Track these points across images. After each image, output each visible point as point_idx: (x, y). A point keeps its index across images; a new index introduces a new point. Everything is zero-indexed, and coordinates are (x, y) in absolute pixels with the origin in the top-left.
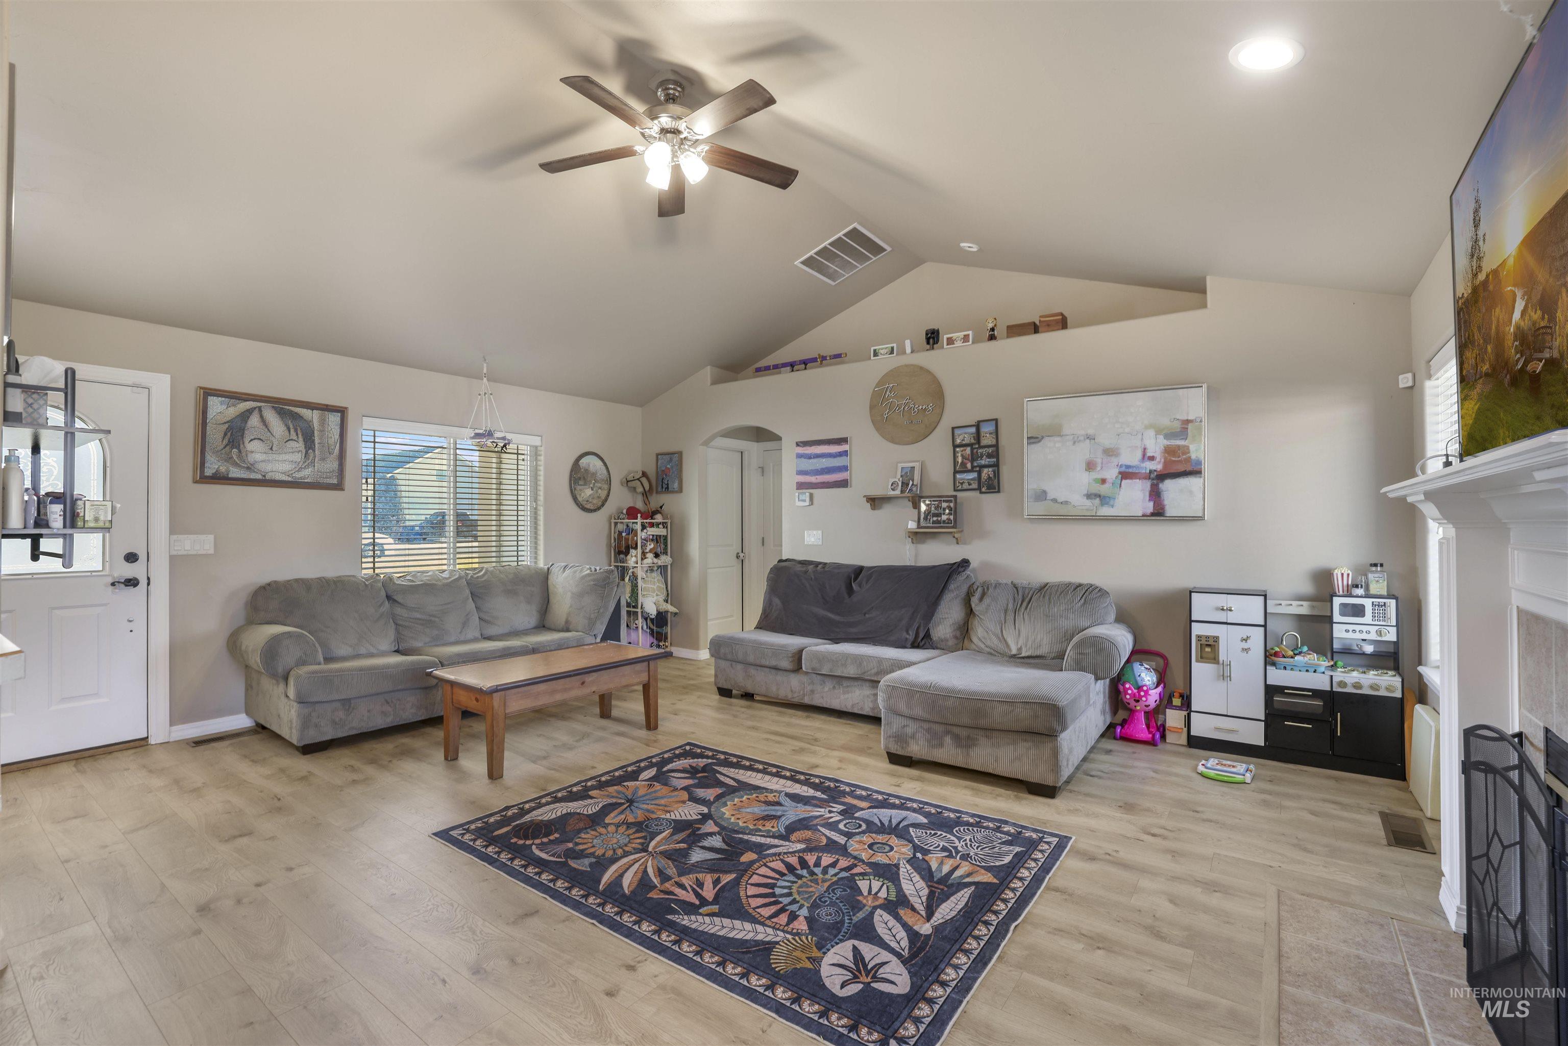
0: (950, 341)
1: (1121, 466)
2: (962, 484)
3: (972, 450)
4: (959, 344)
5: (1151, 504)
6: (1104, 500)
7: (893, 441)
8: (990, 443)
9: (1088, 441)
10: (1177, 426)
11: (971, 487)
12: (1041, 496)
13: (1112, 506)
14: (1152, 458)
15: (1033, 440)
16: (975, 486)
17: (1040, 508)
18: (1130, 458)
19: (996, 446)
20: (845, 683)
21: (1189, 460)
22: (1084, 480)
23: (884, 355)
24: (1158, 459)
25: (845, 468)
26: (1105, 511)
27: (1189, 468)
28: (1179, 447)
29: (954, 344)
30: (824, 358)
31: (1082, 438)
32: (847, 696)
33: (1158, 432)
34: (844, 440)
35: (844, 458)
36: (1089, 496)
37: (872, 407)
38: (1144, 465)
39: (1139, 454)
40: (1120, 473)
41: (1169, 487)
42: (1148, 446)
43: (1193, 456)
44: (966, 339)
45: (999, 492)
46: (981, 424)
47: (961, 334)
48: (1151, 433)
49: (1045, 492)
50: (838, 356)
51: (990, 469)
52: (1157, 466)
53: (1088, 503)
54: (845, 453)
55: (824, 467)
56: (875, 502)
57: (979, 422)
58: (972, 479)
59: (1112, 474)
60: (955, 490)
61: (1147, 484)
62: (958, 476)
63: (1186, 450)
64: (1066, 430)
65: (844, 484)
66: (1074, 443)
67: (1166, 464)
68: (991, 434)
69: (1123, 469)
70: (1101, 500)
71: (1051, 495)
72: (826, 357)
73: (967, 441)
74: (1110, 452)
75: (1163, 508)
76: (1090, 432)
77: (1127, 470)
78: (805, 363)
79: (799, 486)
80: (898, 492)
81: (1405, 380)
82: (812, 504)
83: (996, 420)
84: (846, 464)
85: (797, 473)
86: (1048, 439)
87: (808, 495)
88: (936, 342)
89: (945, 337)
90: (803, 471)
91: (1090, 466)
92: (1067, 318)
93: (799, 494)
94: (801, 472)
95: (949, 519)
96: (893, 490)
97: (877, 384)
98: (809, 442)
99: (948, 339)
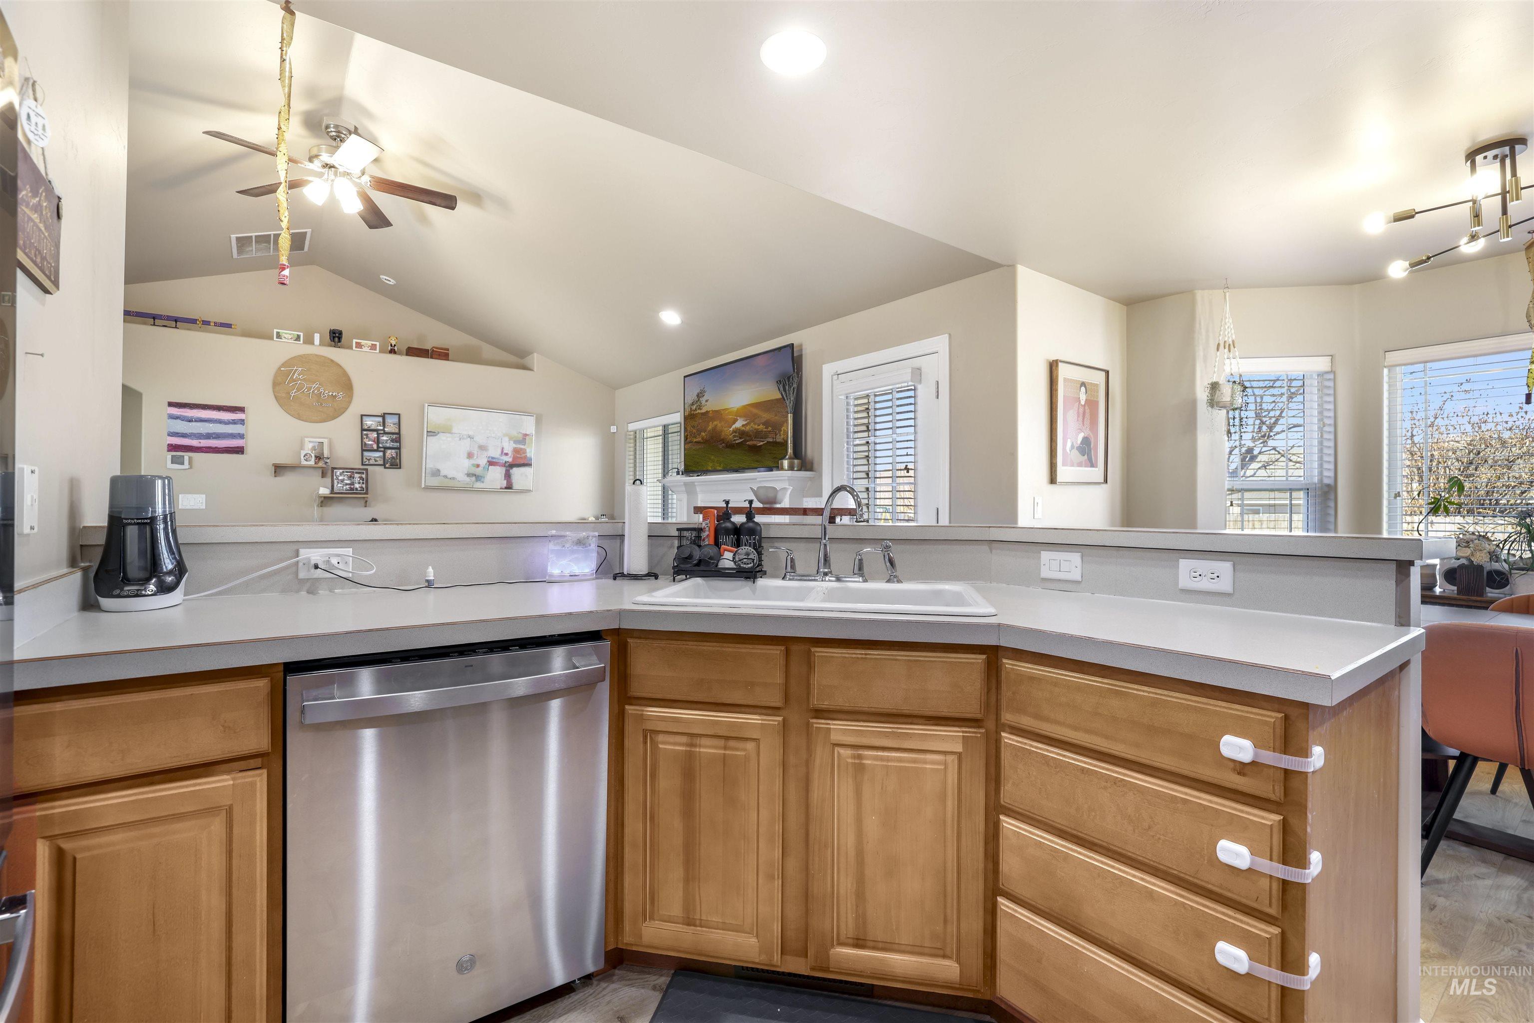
0: (359, 345)
1: (489, 457)
2: (369, 460)
3: (378, 434)
4: (366, 349)
5: (505, 482)
6: (478, 478)
7: (299, 417)
8: (393, 431)
9: (469, 439)
10: (520, 436)
11: (377, 463)
12: (436, 473)
13: (483, 482)
14: (506, 454)
15: (431, 433)
16: (381, 462)
17: (434, 482)
18: (495, 453)
19: (399, 434)
21: (526, 457)
22: (466, 464)
23: (288, 339)
24: (510, 455)
25: (241, 436)
26: (478, 485)
27: (526, 462)
28: (521, 449)
29: (361, 348)
30: (206, 323)
31: (465, 436)
33: (511, 439)
34: (241, 410)
35: (238, 426)
36: (469, 475)
37: (275, 384)
38: (502, 458)
39: (499, 452)
40: (488, 461)
41: (515, 471)
42: (505, 447)
43: (528, 455)
44: (373, 347)
45: (400, 468)
46: (386, 416)
47: (370, 343)
48: (507, 439)
49: (439, 471)
50: (229, 326)
51: (393, 451)
52: (509, 459)
53: (468, 479)
54: (239, 422)
55: (210, 432)
56: (280, 469)
57: (384, 414)
58: (378, 457)
59: (483, 462)
60: (363, 465)
61: (503, 470)
62: (366, 454)
63: (524, 451)
64: (455, 430)
65: (239, 450)
66: (460, 439)
67: (514, 458)
68: (394, 424)
69: (490, 459)
70: (476, 478)
71: (443, 473)
72: (209, 322)
73: (374, 427)
74: (482, 448)
75: (512, 485)
76: (471, 433)
77: (492, 460)
78: (176, 321)
79: (172, 448)
80: (312, 462)
81: (613, 429)
82: (191, 467)
83: (399, 415)
84: (241, 432)
85: (169, 435)
86: (441, 435)
87: (186, 459)
88: (339, 341)
89: (354, 341)
90: (178, 433)
91: (470, 456)
92: (450, 352)
93: (173, 456)
94: (172, 434)
95: (362, 487)
96: (306, 460)
97: (283, 364)
98: (190, 404)
99: (356, 343)
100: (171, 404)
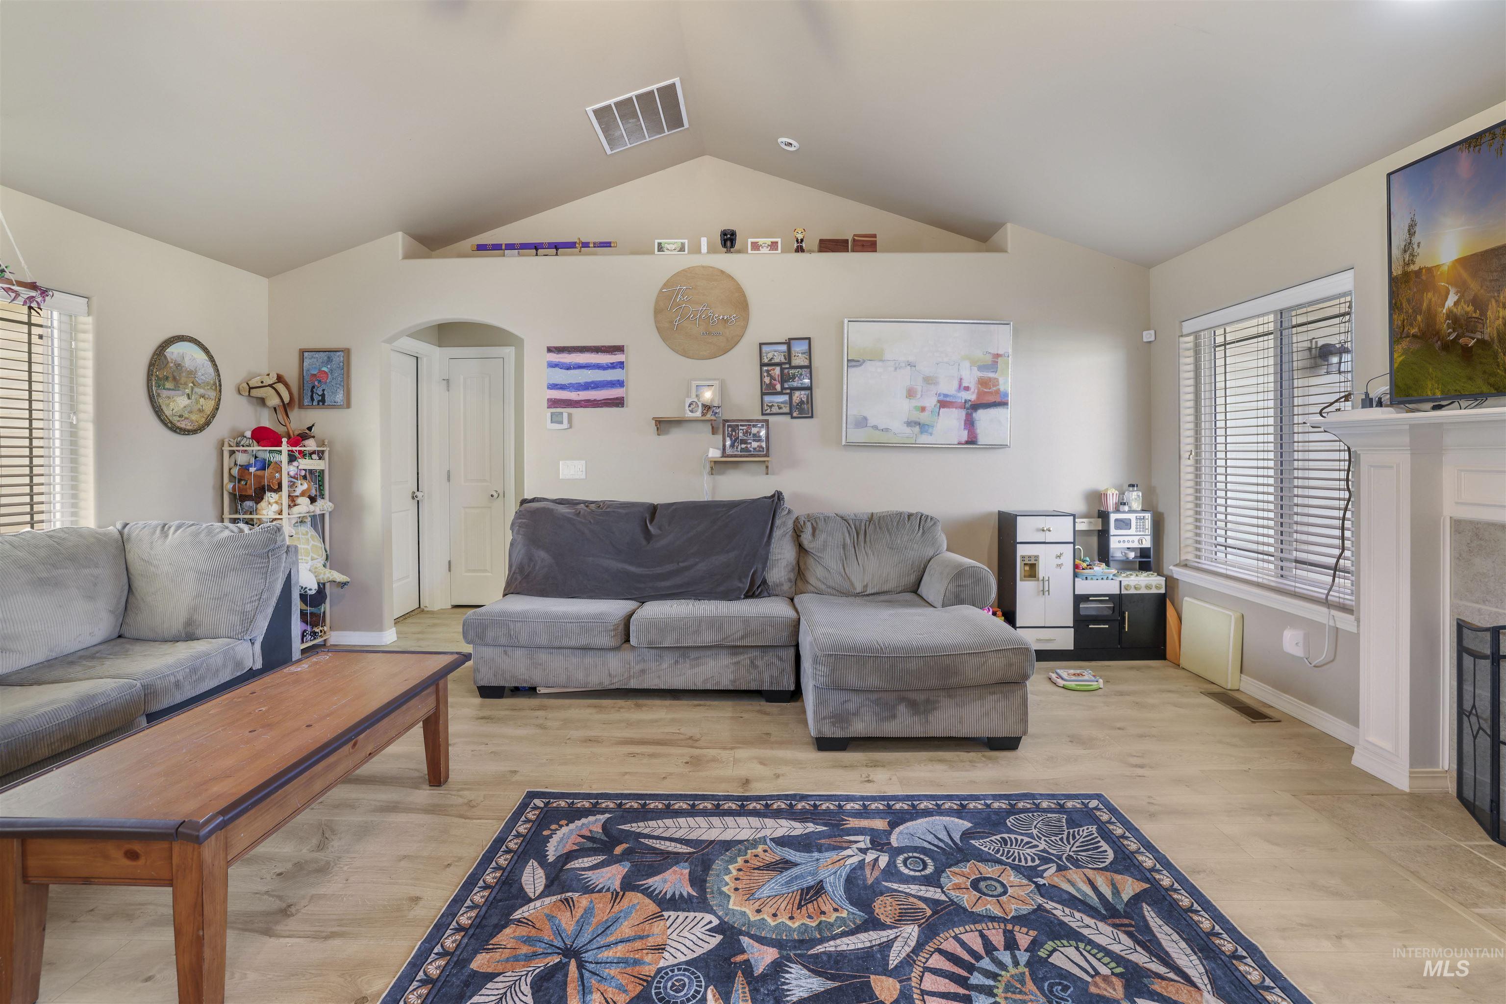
0: (756, 246)
1: (940, 395)
2: (771, 407)
3: (782, 370)
4: (764, 250)
5: (966, 432)
6: (924, 428)
7: (685, 354)
8: (802, 364)
9: (909, 367)
10: (989, 359)
11: (781, 411)
12: (862, 422)
13: (931, 434)
14: (967, 389)
15: (853, 363)
16: (786, 410)
17: (858, 435)
18: (948, 387)
19: (810, 367)
20: (693, 654)
21: (998, 392)
22: (905, 408)
23: (672, 251)
24: (972, 390)
25: (620, 384)
26: (924, 439)
27: (998, 400)
28: (990, 379)
29: (758, 249)
30: (585, 245)
31: (903, 365)
32: (696, 670)
33: (973, 363)
34: (620, 349)
35: (619, 371)
36: (909, 424)
37: (658, 312)
38: (960, 395)
39: (955, 384)
40: (939, 401)
41: (982, 416)
42: (964, 377)
43: (1002, 388)
44: (774, 246)
45: (812, 417)
46: (792, 342)
47: (769, 241)
48: (967, 364)
49: (865, 419)
50: (607, 245)
51: (803, 392)
52: (971, 396)
53: (908, 430)
54: (621, 365)
55: (589, 380)
56: (663, 425)
57: (790, 339)
58: (782, 403)
59: (931, 402)
60: (763, 414)
61: (962, 413)
62: (767, 399)
63: (996, 382)
64: (888, 356)
65: (618, 402)
66: (896, 369)
67: (980, 394)
68: (803, 354)
69: (941, 398)
70: (920, 428)
71: (872, 422)
72: (589, 243)
73: (776, 360)
74: (929, 381)
75: (976, 437)
76: (911, 359)
77: (945, 399)
78: (557, 246)
79: (554, 403)
80: (698, 414)
81: (1148, 336)
82: (571, 427)
83: (809, 339)
84: (620, 378)
85: (548, 388)
86: (868, 363)
87: (565, 415)
88: (732, 246)
89: (750, 240)
90: (557, 385)
91: (911, 394)
92: (878, 240)
93: (552, 414)
94: (553, 387)
95: (761, 447)
96: (692, 411)
97: (665, 285)
98: (568, 347)
99: (752, 243)
100: (550, 350)
